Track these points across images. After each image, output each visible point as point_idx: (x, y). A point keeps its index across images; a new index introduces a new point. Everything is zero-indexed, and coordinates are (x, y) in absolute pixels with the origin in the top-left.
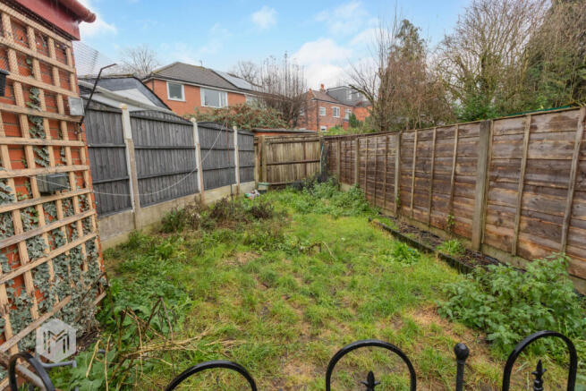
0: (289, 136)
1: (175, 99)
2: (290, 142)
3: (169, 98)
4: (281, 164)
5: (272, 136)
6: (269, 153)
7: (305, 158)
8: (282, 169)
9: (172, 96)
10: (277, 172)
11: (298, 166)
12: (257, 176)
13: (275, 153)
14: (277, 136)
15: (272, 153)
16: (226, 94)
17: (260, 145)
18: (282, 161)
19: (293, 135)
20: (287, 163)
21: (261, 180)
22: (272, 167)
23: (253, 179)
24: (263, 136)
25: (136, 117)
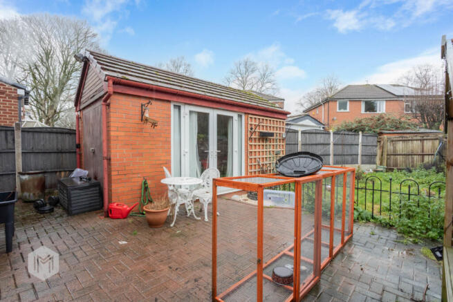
0: (408, 136)
1: (342, 111)
2: (409, 140)
3: (338, 111)
4: (400, 155)
5: (392, 137)
6: (389, 147)
7: (423, 151)
8: (400, 159)
9: (340, 109)
10: (396, 160)
11: (415, 157)
12: (378, 161)
13: (395, 148)
14: (397, 136)
15: (392, 147)
16: (385, 102)
17: (382, 143)
18: (401, 153)
19: (412, 135)
20: (404, 155)
21: (381, 164)
22: (392, 156)
23: (374, 163)
24: (385, 136)
25: (303, 133)
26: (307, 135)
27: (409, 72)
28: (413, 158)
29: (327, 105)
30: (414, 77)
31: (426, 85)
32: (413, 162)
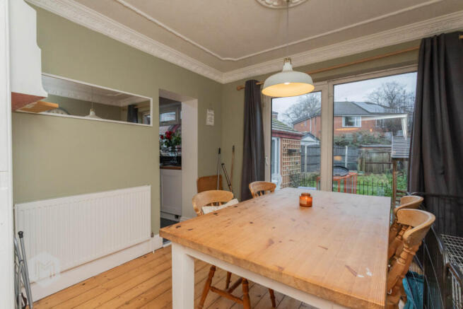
0: (380, 149)
2: (380, 152)
4: (374, 163)
5: (369, 149)
6: (367, 157)
7: (390, 161)
10: (372, 167)
11: (385, 165)
13: (370, 158)
14: (372, 149)
16: (360, 118)
17: (362, 154)
19: (383, 149)
20: (377, 163)
22: (369, 164)
24: (364, 149)
25: (308, 147)
26: (311, 149)
27: (379, 89)
28: (383, 166)
29: (314, 119)
30: (383, 93)
31: (392, 100)
32: (383, 168)
